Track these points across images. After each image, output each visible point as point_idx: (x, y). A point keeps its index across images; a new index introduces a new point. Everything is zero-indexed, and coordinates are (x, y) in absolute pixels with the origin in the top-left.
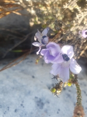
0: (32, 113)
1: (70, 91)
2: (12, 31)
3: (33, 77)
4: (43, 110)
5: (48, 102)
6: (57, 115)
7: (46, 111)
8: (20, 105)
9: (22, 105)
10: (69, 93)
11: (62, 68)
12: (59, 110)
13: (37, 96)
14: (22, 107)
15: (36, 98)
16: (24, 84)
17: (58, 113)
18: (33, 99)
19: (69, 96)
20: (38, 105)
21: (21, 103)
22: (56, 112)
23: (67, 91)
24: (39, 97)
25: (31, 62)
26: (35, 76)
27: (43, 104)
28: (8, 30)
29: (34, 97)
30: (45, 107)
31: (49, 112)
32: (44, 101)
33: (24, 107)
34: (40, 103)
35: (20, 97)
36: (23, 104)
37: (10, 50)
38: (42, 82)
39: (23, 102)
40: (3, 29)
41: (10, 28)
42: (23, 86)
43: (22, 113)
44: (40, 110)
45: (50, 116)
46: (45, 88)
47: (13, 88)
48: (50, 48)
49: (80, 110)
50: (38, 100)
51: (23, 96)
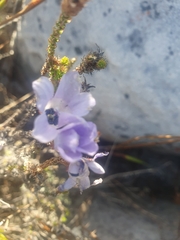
0: (159, 30)
1: (69, 42)
2: (129, 201)
3: (127, 96)
4: (135, 27)
5: (119, 37)
6: (112, 7)
7: (130, 22)
8: (175, 54)
9: (172, 53)
10: (71, 38)
11: (69, 101)
12: (105, 14)
13: (136, 58)
14: (173, 49)
15: (139, 56)
16: (150, 90)
17: (110, 10)
18: (146, 54)
19: (74, 33)
20: (141, 40)
21: (172, 57)
22: (112, 13)
23: (75, 43)
24: (133, 55)
25: (117, 127)
26: (123, 97)
27: (131, 38)
28: (136, 206)
29: (143, 58)
30: (128, 32)
31: (126, 20)
32: (127, 42)
33: (170, 48)
34: (135, 42)
35: (168, 70)
36: (167, 54)
37: (150, 170)
38: (115, 80)
39: (167, 58)
40: (145, 212)
41: (131, 208)
42: (154, 87)
43: (177, 37)
44: (140, 29)
45: (127, 12)
46: (114, 66)
47: (174, 91)
48: (74, 151)
49: (69, 6)
50: (136, 50)
51: (162, 69)
